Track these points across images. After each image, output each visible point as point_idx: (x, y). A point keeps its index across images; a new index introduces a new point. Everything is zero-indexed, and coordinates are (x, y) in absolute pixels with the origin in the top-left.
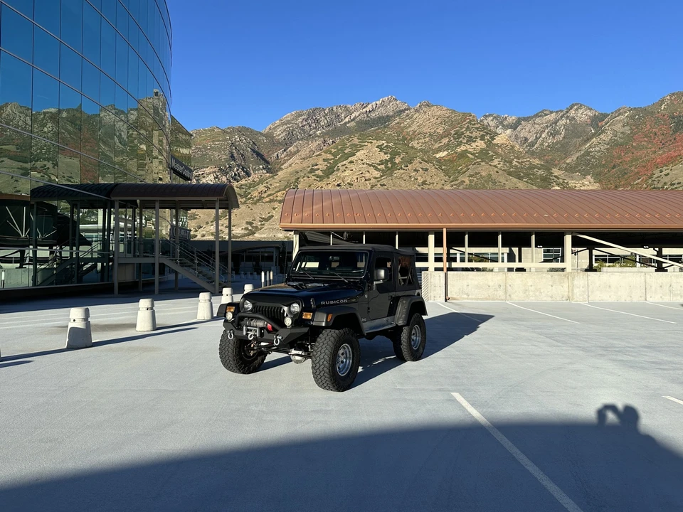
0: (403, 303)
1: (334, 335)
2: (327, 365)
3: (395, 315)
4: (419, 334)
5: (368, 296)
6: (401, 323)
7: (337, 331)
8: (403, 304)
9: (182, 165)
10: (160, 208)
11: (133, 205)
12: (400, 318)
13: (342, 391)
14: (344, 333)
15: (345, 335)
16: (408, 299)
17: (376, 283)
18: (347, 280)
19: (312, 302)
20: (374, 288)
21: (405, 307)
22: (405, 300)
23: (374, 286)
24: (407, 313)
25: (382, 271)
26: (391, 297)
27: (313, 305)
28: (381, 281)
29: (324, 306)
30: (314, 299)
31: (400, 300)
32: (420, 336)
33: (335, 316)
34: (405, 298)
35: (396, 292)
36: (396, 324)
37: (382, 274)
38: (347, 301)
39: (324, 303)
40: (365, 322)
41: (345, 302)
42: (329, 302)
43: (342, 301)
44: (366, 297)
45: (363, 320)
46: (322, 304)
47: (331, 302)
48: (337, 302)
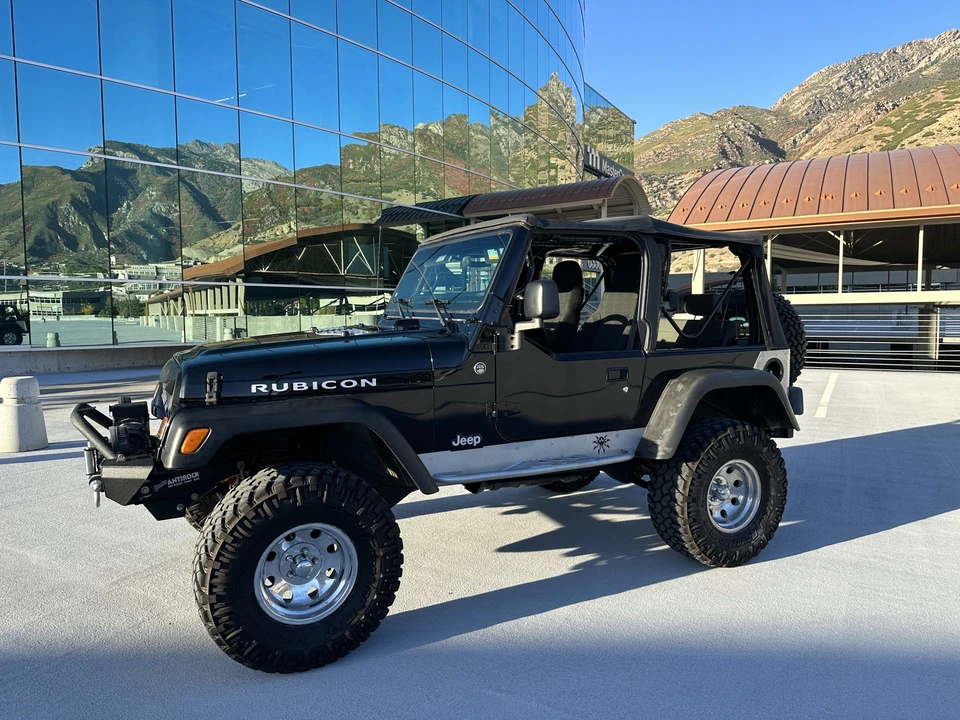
1: (244, 498)
2: (197, 595)
4: (756, 486)
5: (493, 367)
8: (675, 395)
14: (287, 492)
15: (288, 498)
16: (694, 379)
17: (520, 327)
18: (444, 320)
19: (208, 386)
20: (516, 343)
21: (679, 405)
22: (683, 383)
23: (516, 336)
24: (680, 422)
25: (536, 291)
26: (624, 373)
27: (210, 398)
28: (537, 320)
29: (260, 398)
30: (219, 376)
31: (671, 382)
32: (759, 492)
33: (227, 434)
34: (685, 377)
35: (647, 357)
36: (638, 453)
37: (535, 299)
38: (374, 383)
39: (263, 388)
40: (471, 447)
41: (363, 385)
42: (286, 386)
43: (351, 384)
44: (481, 371)
45: (461, 441)
46: (254, 391)
47: (295, 386)
48: (327, 385)
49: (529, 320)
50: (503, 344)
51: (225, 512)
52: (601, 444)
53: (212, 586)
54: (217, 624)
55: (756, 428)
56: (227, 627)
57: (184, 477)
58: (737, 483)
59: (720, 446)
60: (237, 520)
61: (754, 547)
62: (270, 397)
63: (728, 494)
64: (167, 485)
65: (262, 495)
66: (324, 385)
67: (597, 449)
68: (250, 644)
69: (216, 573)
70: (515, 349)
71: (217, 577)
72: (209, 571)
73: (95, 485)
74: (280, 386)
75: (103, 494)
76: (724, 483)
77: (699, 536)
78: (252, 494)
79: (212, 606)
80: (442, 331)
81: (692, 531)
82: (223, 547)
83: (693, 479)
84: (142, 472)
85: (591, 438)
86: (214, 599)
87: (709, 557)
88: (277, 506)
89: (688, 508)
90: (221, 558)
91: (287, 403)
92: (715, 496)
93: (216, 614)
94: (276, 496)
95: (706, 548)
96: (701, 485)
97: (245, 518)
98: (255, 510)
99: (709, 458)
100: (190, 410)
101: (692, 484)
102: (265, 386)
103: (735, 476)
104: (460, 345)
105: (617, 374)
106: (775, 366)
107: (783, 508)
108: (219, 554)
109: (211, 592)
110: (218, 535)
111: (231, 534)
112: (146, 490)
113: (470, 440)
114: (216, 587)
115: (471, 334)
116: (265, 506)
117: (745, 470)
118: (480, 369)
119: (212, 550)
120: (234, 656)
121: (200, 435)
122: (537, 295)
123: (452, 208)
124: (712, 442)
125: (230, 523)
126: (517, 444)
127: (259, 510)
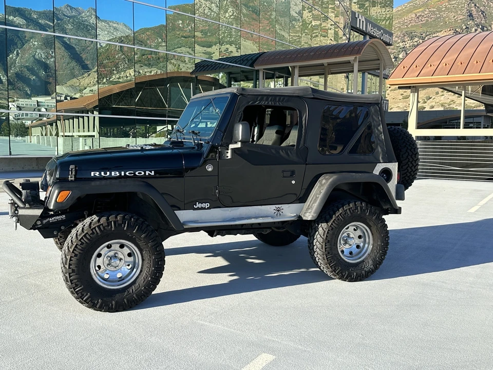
2: (63, 269)
4: (370, 240)
5: (215, 169)
6: (309, 216)
11: (284, 73)
14: (108, 223)
15: (108, 226)
16: (331, 177)
17: (231, 146)
18: (194, 142)
19: (70, 172)
20: (229, 155)
21: (322, 191)
22: (325, 179)
23: (229, 151)
24: (322, 200)
25: (239, 128)
26: (293, 173)
27: (71, 178)
28: (240, 143)
29: (95, 178)
30: (76, 167)
31: (320, 179)
32: (371, 242)
33: (78, 194)
34: (327, 176)
35: (306, 164)
36: (300, 217)
37: (239, 132)
38: (153, 173)
39: (97, 174)
40: (205, 209)
41: (147, 174)
42: (108, 173)
43: (141, 173)
44: (210, 169)
45: (199, 205)
46: (92, 174)
47: (113, 174)
48: (129, 173)
51: (78, 231)
52: (278, 211)
54: (72, 284)
55: (369, 206)
56: (76, 285)
57: (58, 217)
58: (360, 237)
59: (345, 214)
60: (83, 234)
61: (365, 271)
62: (100, 178)
64: (49, 221)
65: (95, 223)
66: (127, 173)
67: (276, 214)
68: (87, 295)
69: (72, 259)
70: (229, 157)
71: (72, 260)
72: (68, 257)
73: (14, 219)
74: (105, 173)
75: (18, 224)
76: (352, 236)
77: (331, 262)
78: (91, 223)
79: (69, 274)
80: (194, 148)
81: (327, 259)
82: (76, 247)
83: (329, 230)
84: (38, 212)
85: (273, 207)
86: (70, 271)
87: (337, 274)
88: (102, 229)
89: (325, 246)
90: (75, 252)
91: (108, 182)
92: (346, 243)
93: (71, 278)
94: (102, 224)
95: (335, 269)
96: (333, 234)
97: (87, 233)
98: (92, 230)
99: (338, 220)
100: (62, 183)
101: (328, 233)
102: (98, 173)
103: (359, 233)
104: (200, 155)
105: (289, 174)
106: (387, 173)
107: (386, 252)
108: (74, 250)
109: (69, 268)
110: (74, 241)
111: (80, 240)
112: (39, 223)
113: (203, 205)
114: (71, 265)
115: (205, 149)
116: (97, 228)
117: (363, 229)
118: (210, 168)
119: (71, 248)
120: (79, 300)
121: (66, 194)
122: (240, 130)
123: (246, 62)
124: (341, 211)
125: (80, 235)
126: (230, 209)
127: (94, 230)
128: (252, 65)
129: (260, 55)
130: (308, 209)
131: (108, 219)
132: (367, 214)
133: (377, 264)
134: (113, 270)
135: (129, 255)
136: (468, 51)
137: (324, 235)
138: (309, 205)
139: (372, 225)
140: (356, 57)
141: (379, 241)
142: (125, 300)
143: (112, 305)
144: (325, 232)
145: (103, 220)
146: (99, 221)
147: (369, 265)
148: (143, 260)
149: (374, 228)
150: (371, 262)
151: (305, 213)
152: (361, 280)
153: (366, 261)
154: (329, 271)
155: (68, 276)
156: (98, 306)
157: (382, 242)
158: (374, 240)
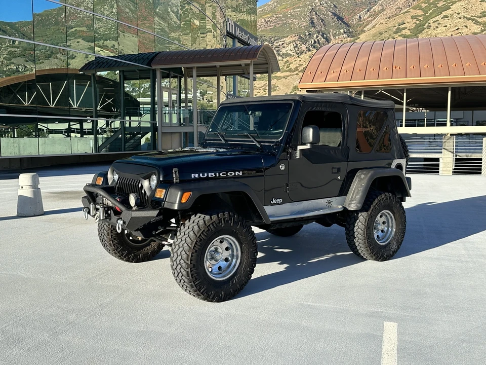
0: (360, 178)
1: (201, 222)
2: (184, 265)
3: (346, 194)
4: (393, 224)
5: (287, 168)
6: (353, 207)
7: (208, 217)
8: (361, 180)
9: (246, 33)
10: (198, 76)
11: (177, 74)
12: (353, 200)
13: (218, 301)
14: (219, 220)
15: (219, 223)
16: (369, 172)
17: (300, 147)
18: (259, 144)
19: (174, 175)
20: (298, 155)
21: (363, 185)
22: (364, 174)
23: (298, 152)
24: (363, 192)
25: (309, 131)
26: (339, 170)
27: (176, 179)
28: (309, 145)
29: (195, 180)
30: (178, 170)
31: (358, 174)
32: (394, 226)
33: (198, 195)
34: (365, 172)
35: (348, 162)
36: (345, 208)
37: (309, 135)
38: (241, 174)
39: (197, 176)
40: (279, 204)
41: (237, 175)
42: (206, 175)
43: (232, 174)
44: (283, 169)
45: (275, 201)
46: (193, 177)
47: (210, 174)
48: (223, 174)
49: (304, 144)
50: (292, 155)
51: (193, 229)
52: (329, 203)
53: (191, 260)
54: (192, 278)
56: (196, 279)
57: (157, 218)
58: (384, 223)
59: (380, 203)
60: (201, 232)
61: (392, 252)
62: (200, 179)
63: (381, 227)
64: (150, 222)
65: (209, 221)
66: (221, 174)
67: (327, 206)
68: (203, 287)
69: (193, 254)
70: (297, 158)
71: (193, 256)
72: (190, 254)
74: (203, 175)
76: (379, 222)
77: (370, 245)
78: (204, 221)
79: (191, 269)
81: (368, 243)
82: (196, 243)
83: (369, 218)
84: (155, 213)
85: (326, 200)
86: (192, 266)
88: (215, 226)
89: (367, 231)
90: (195, 248)
91: (206, 182)
92: (375, 228)
93: (192, 273)
94: (215, 222)
95: (373, 251)
96: (372, 221)
97: (204, 230)
99: (375, 209)
101: (368, 220)
102: (197, 175)
103: (383, 219)
105: (335, 170)
106: (399, 167)
107: (404, 234)
108: (195, 246)
109: (191, 263)
110: (194, 238)
111: (199, 237)
113: (278, 201)
115: (278, 151)
116: (211, 226)
117: (388, 215)
118: (282, 167)
119: (191, 245)
121: (187, 195)
122: (310, 133)
123: (142, 61)
124: (376, 201)
125: (198, 233)
126: (296, 203)
127: (209, 227)
128: (149, 64)
129: (157, 54)
130: (351, 201)
131: (218, 217)
132: (394, 203)
133: (399, 244)
134: (214, 263)
135: (227, 249)
136: (362, 60)
137: (365, 222)
138: (352, 198)
139: (395, 212)
140: (251, 61)
141: (400, 225)
142: (231, 290)
143: (222, 295)
144: (366, 220)
145: (214, 217)
146: (211, 218)
147: (394, 246)
148: (242, 252)
149: (397, 215)
150: (395, 243)
151: (349, 204)
152: (388, 260)
153: (392, 243)
154: (368, 253)
155: (189, 271)
156: (211, 297)
157: (402, 226)
158: (396, 225)
